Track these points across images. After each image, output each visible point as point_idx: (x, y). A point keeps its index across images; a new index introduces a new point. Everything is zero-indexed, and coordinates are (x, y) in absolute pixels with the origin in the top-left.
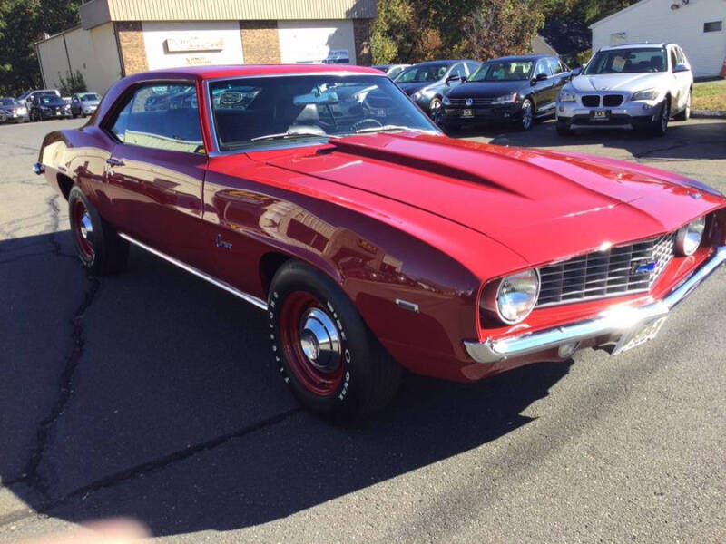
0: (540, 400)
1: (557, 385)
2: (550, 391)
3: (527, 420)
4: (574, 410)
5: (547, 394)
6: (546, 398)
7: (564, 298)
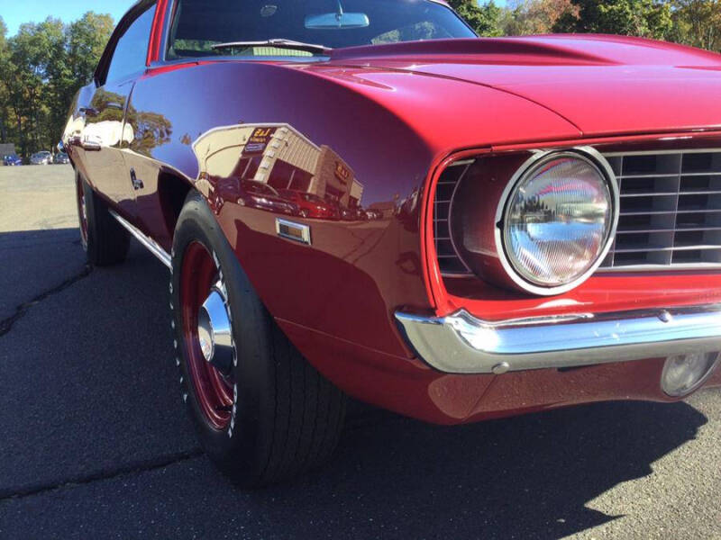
0: (630, 483)
1: (668, 458)
2: (654, 466)
3: (599, 518)
4: (698, 511)
5: (648, 471)
6: (644, 480)
7: (679, 257)
